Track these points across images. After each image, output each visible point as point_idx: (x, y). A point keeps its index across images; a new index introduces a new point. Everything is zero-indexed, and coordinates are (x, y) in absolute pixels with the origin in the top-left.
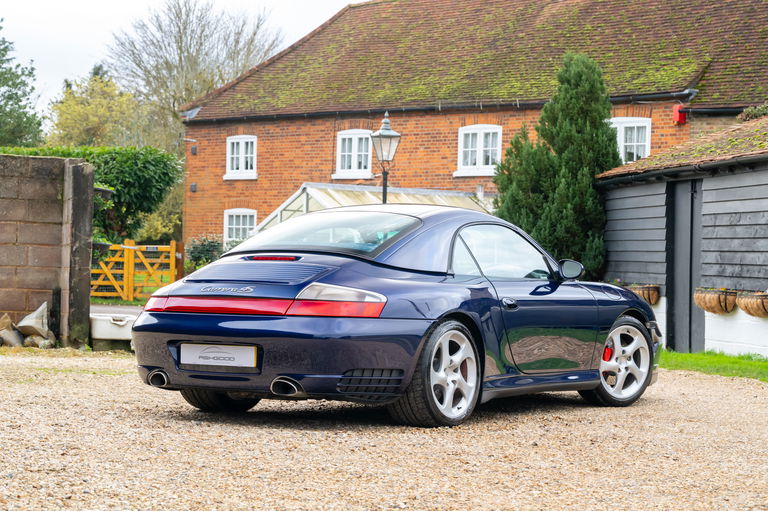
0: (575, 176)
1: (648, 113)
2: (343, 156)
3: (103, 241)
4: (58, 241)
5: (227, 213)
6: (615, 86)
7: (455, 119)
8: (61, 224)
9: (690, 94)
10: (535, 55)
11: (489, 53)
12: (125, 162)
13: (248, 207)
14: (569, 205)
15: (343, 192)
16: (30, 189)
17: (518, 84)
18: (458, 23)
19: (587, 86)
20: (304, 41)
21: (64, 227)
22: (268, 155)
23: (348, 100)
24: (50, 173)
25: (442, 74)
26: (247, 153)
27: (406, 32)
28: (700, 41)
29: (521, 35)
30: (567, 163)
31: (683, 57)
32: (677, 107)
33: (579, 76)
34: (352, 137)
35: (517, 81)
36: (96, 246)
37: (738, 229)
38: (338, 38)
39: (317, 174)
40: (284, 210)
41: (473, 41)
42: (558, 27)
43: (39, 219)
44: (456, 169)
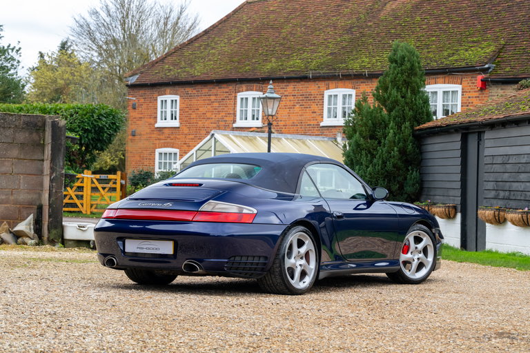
0: (399, 128)
1: (459, 81)
2: (241, 111)
3: (72, 172)
4: (41, 172)
5: (158, 151)
6: (436, 61)
7: (322, 84)
8: (43, 160)
9: (489, 68)
10: (380, 39)
11: (346, 37)
12: (85, 115)
13: (173, 147)
14: (396, 148)
15: (240, 137)
16: (22, 136)
17: (367, 60)
18: (325, 14)
19: (408, 65)
20: (214, 27)
21: (45, 162)
22: (187, 110)
23: (246, 70)
24: (36, 125)
25: (313, 51)
26: (172, 107)
27: (287, 21)
28: (497, 30)
29: (369, 24)
30: (394, 119)
31: (485, 41)
32: (480, 77)
33: (403, 58)
34: (248, 97)
35: (366, 57)
36: (67, 176)
37: (508, 166)
38: (238, 25)
39: (222, 123)
40: (199, 150)
41: (335, 28)
42: (396, 18)
43: (28, 157)
44: (322, 121)
